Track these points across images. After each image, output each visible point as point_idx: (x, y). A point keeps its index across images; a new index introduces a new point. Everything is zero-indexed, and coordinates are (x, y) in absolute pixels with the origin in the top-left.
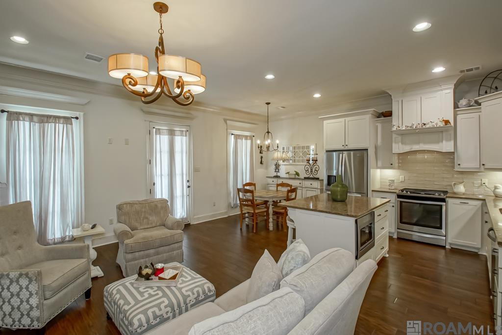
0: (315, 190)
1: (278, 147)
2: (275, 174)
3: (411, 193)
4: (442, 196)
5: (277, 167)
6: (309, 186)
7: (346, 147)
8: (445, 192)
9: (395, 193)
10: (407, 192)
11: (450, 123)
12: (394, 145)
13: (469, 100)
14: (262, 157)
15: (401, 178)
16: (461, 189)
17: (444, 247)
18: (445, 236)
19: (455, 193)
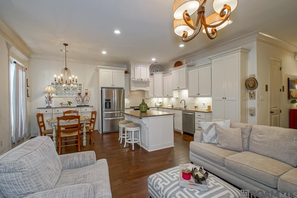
0: (89, 113)
1: (76, 82)
5: (49, 99)
6: (85, 111)
7: (114, 86)
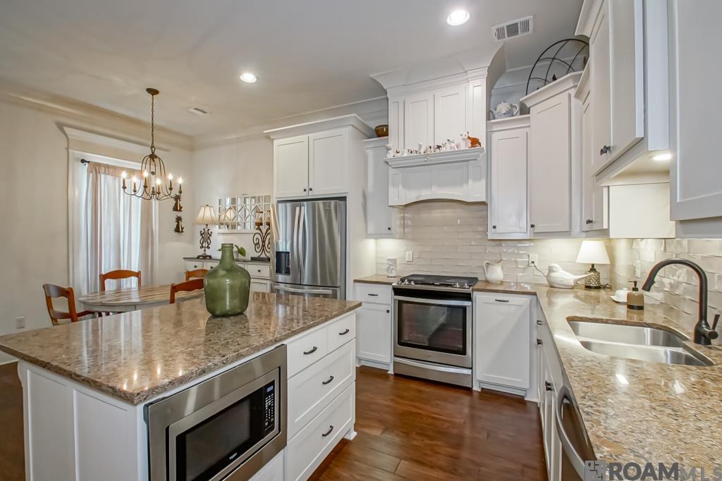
0: (264, 282)
2: (201, 252)
3: (416, 284)
4: (467, 290)
5: (206, 237)
6: (257, 273)
7: (310, 192)
8: (473, 281)
9: (390, 284)
10: (410, 281)
11: (480, 144)
12: (391, 189)
13: (512, 106)
14: (179, 219)
15: (408, 255)
16: (497, 273)
17: (468, 390)
18: (471, 368)
19: (487, 282)
